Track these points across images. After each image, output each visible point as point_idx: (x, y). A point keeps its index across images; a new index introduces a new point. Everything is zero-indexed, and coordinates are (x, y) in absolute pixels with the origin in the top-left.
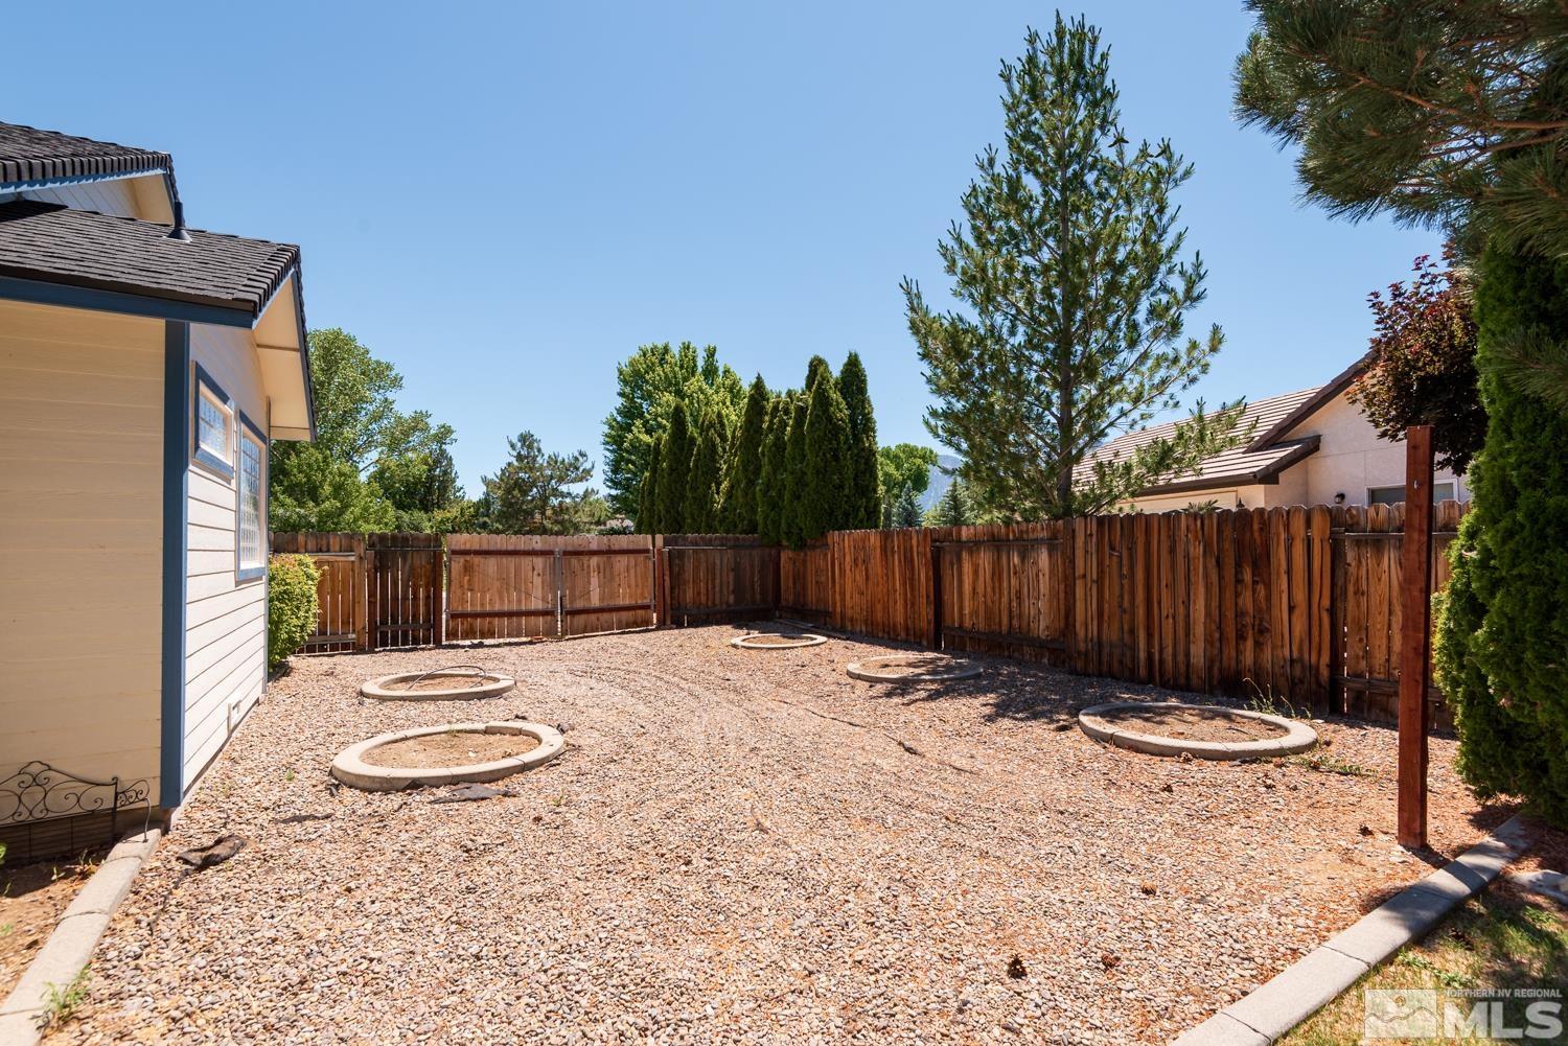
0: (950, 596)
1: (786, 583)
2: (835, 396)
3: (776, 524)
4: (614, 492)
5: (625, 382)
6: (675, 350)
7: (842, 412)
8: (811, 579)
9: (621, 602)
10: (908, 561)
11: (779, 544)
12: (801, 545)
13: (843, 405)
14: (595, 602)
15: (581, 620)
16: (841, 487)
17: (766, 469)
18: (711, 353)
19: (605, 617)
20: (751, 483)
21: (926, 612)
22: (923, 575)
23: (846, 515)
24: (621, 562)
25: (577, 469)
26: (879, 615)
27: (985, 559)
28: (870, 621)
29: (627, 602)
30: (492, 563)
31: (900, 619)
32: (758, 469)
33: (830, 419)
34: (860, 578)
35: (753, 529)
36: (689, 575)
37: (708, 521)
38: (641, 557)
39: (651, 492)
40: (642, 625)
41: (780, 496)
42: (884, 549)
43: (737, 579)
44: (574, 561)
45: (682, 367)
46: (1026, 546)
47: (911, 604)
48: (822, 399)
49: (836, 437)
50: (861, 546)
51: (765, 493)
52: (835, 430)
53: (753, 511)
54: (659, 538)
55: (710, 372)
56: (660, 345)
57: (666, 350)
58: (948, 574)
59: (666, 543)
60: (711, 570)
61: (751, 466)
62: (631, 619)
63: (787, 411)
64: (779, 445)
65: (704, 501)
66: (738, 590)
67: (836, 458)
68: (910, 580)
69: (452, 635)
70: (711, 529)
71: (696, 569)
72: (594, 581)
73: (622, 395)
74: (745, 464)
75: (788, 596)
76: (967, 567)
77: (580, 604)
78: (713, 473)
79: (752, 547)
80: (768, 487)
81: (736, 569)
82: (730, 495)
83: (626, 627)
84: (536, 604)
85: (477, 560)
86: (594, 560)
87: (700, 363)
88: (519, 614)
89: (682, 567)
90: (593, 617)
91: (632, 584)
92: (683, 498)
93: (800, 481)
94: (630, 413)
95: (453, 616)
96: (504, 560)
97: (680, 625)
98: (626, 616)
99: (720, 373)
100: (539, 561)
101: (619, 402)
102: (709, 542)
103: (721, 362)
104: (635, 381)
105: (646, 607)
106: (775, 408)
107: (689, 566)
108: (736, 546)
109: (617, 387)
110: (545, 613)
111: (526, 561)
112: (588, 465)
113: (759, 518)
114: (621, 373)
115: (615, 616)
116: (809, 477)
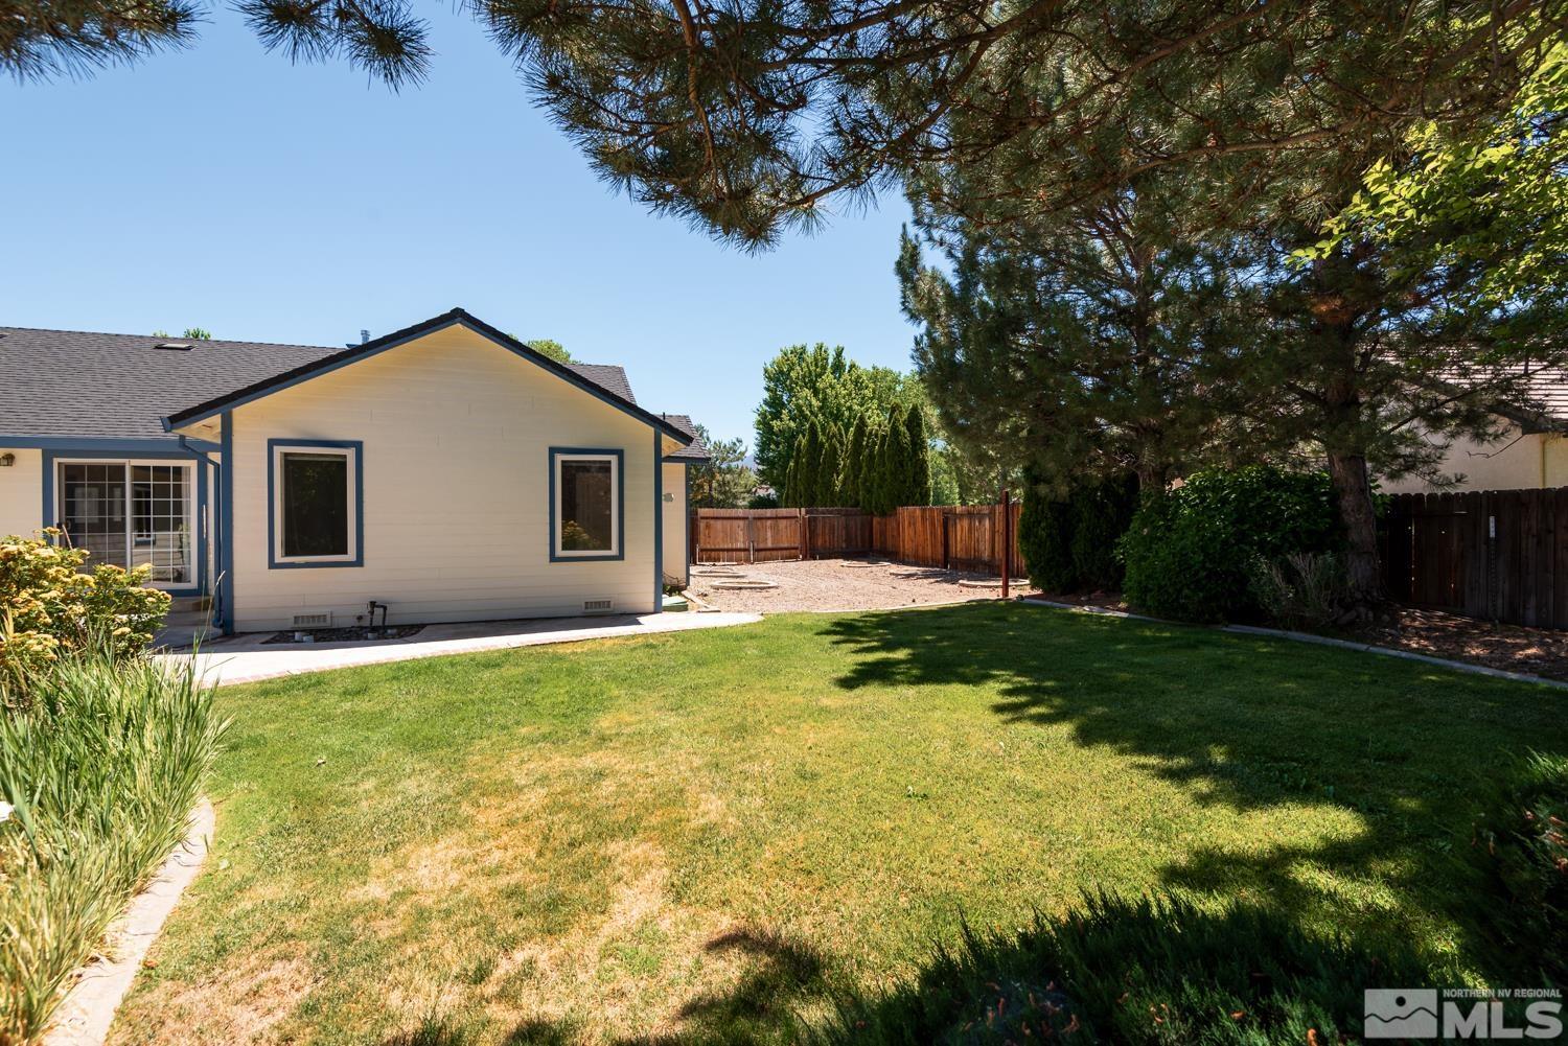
0: (952, 542)
1: (876, 536)
2: (903, 429)
3: (870, 503)
4: (761, 467)
5: (770, 379)
6: (811, 350)
7: (906, 439)
8: (889, 534)
9: (782, 545)
10: (933, 524)
11: (872, 513)
12: (883, 514)
13: (908, 434)
14: (769, 545)
15: (763, 554)
16: (905, 482)
17: (865, 469)
18: (839, 353)
19: (774, 553)
20: (856, 477)
21: (940, 550)
22: (939, 531)
23: (908, 497)
24: (782, 524)
25: (735, 451)
26: (920, 552)
27: (966, 523)
28: (916, 556)
29: (786, 545)
30: (719, 523)
31: (929, 554)
32: (860, 469)
33: (898, 443)
34: (912, 533)
35: (857, 504)
36: (819, 531)
37: (831, 498)
38: (793, 521)
39: (795, 477)
40: (796, 558)
41: (872, 484)
42: (922, 517)
43: (847, 534)
44: (759, 523)
45: (816, 365)
46: (981, 517)
47: (934, 546)
48: (895, 430)
49: (902, 453)
50: (912, 516)
51: (864, 483)
52: (901, 449)
53: (857, 494)
54: (803, 510)
55: (838, 367)
56: (799, 346)
57: (804, 349)
58: (950, 529)
59: (807, 513)
60: (832, 528)
61: (856, 467)
62: (789, 554)
63: (876, 436)
64: (871, 456)
65: (829, 485)
66: (848, 540)
67: (902, 466)
68: (933, 534)
69: (701, 560)
70: (833, 504)
71: (824, 527)
72: (769, 534)
73: (768, 389)
74: (853, 465)
75: (877, 544)
76: (959, 527)
77: (762, 546)
78: (834, 468)
79: (856, 515)
80: (866, 480)
81: (847, 527)
82: (844, 483)
83: (785, 558)
84: (740, 545)
85: (712, 522)
86: (769, 522)
87: (831, 360)
88: (732, 550)
89: (816, 526)
90: (768, 553)
91: (789, 534)
92: (815, 482)
93: (882, 478)
94: (775, 405)
95: (702, 550)
96: (725, 522)
97: (815, 559)
98: (785, 553)
99: (847, 368)
100: (741, 523)
101: (766, 395)
102: (831, 512)
103: (847, 360)
104: (778, 378)
105: (796, 549)
106: (870, 433)
107: (820, 526)
108: (847, 515)
109: (764, 383)
110: (745, 550)
111: (736, 523)
112: (742, 449)
113: (861, 498)
114: (766, 371)
115: (779, 553)
116: (888, 476)
